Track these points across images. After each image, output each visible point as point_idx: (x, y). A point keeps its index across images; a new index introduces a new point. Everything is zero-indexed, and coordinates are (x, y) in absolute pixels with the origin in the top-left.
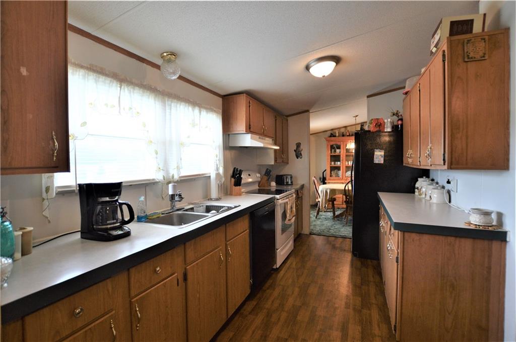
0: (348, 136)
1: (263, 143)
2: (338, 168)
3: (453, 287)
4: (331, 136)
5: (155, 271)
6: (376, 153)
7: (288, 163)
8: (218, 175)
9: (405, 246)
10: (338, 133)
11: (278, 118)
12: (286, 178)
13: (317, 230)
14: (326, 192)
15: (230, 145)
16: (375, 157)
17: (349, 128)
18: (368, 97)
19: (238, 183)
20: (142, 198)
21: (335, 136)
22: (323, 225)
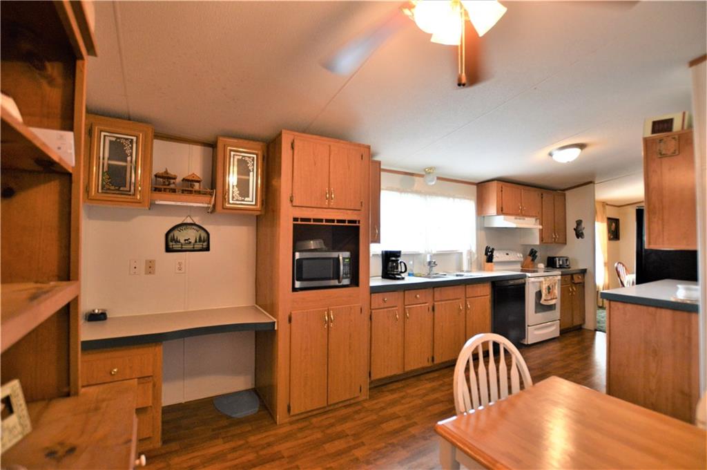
1: (516, 223)
3: (655, 352)
5: (416, 296)
7: (565, 244)
8: (470, 253)
9: (612, 313)
11: (544, 195)
12: (559, 260)
15: (486, 226)
19: (490, 259)
20: (411, 262)
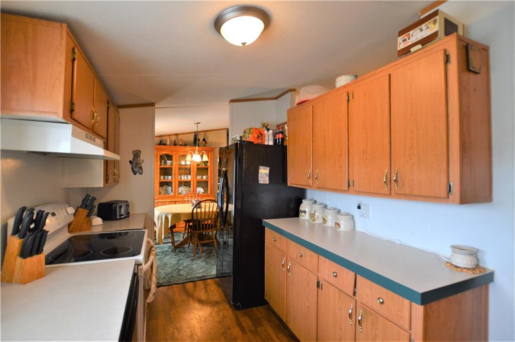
0: (180, 145)
2: (169, 184)
4: (160, 144)
6: (260, 171)
7: (118, 182)
10: (170, 141)
12: (120, 207)
13: (162, 277)
14: (167, 218)
16: (259, 175)
17: (180, 137)
18: (232, 101)
21: (165, 145)
22: (165, 264)
